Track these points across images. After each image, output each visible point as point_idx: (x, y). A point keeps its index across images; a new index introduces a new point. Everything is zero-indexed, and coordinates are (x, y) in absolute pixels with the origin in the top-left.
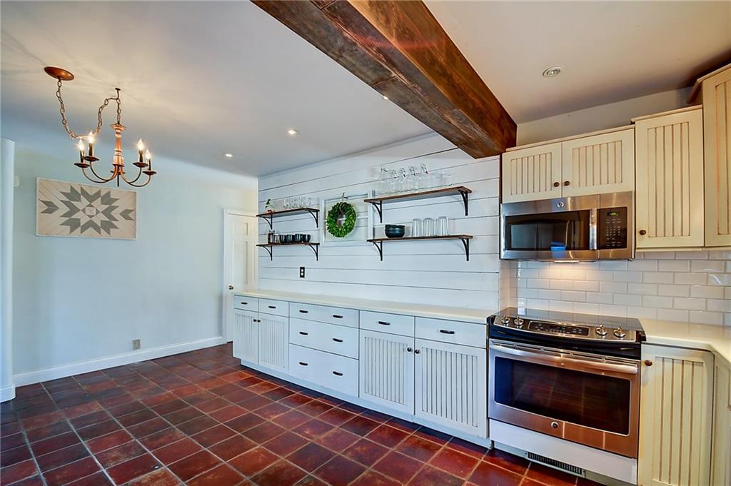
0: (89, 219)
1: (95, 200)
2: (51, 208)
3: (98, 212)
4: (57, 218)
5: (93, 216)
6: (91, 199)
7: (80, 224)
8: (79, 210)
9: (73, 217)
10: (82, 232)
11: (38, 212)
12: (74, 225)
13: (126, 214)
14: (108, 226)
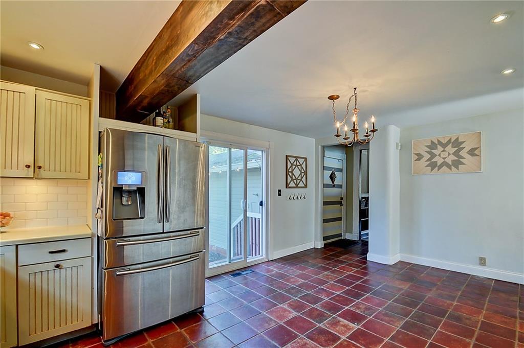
0: (443, 160)
1: (448, 145)
2: (419, 157)
3: (449, 154)
4: (423, 162)
5: (446, 158)
6: (444, 146)
7: (437, 165)
8: (436, 155)
9: (432, 161)
10: (438, 170)
11: (413, 160)
12: (433, 166)
13: (472, 152)
14: (457, 164)
